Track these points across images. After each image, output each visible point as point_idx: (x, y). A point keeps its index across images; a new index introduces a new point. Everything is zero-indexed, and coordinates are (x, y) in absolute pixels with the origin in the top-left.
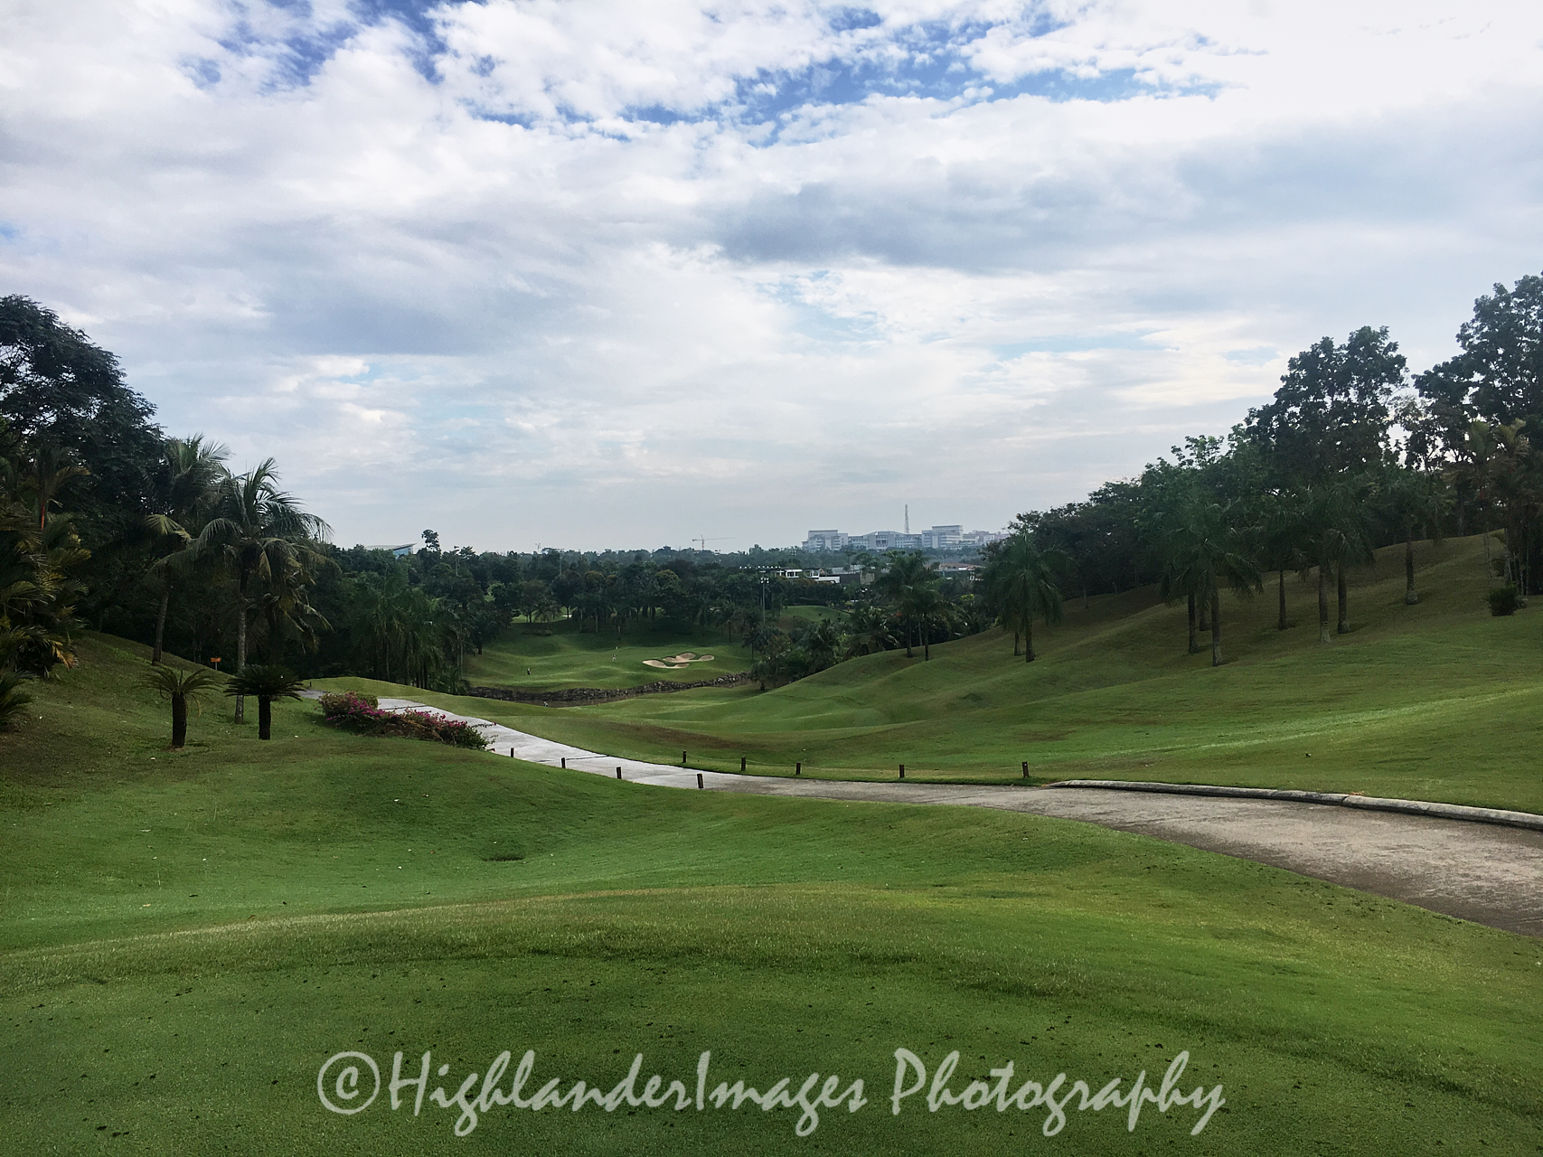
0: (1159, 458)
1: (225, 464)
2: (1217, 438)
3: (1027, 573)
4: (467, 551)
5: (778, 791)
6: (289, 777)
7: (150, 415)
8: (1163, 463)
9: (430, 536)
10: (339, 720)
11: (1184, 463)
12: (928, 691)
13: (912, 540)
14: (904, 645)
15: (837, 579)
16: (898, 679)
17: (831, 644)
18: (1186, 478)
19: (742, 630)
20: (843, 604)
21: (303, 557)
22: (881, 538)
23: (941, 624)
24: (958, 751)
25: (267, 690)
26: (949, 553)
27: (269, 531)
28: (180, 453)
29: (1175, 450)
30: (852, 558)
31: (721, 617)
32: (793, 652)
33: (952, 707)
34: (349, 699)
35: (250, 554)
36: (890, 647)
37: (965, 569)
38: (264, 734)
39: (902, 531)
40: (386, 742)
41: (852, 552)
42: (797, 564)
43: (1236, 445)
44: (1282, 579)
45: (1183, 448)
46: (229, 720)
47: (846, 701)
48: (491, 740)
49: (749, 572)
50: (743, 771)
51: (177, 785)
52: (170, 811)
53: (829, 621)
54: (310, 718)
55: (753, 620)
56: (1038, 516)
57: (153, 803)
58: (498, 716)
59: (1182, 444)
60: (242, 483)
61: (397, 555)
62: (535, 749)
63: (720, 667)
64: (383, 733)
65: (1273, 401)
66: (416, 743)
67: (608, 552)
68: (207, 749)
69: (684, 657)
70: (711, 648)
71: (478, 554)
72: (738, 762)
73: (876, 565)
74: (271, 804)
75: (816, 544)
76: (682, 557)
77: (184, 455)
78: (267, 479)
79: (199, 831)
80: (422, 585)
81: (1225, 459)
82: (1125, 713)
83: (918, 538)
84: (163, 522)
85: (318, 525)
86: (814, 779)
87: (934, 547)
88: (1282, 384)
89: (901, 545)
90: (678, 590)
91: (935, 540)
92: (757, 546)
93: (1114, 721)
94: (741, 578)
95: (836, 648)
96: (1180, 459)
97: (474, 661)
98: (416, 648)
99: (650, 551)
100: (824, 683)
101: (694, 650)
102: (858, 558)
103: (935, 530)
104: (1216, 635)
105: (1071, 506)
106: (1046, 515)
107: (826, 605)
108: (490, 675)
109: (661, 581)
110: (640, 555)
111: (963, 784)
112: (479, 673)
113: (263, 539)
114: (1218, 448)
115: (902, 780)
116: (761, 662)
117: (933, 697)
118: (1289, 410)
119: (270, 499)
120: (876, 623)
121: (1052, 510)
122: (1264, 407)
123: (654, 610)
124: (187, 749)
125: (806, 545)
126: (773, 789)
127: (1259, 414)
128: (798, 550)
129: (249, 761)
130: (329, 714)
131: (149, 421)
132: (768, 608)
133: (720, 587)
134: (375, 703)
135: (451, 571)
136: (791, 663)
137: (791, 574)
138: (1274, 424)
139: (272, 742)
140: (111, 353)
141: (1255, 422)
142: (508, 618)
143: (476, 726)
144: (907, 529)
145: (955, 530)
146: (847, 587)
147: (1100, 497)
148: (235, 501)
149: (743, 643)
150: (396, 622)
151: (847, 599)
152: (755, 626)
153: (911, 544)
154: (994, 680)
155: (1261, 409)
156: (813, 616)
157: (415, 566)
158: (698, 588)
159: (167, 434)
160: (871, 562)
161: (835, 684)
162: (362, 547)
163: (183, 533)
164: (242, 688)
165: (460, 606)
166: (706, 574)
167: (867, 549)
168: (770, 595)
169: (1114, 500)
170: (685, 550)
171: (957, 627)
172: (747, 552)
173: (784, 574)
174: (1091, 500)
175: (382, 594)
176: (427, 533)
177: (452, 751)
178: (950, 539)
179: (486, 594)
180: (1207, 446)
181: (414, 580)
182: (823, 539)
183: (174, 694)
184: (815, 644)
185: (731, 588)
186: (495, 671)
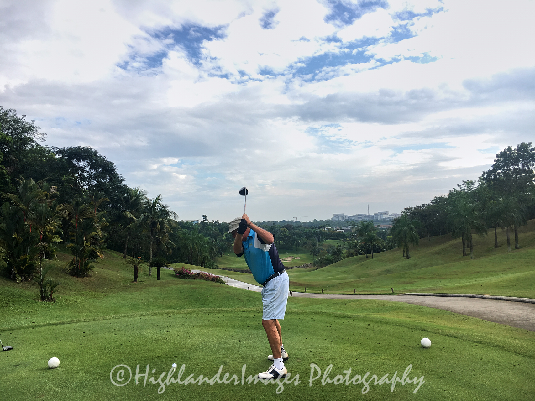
0: (453, 188)
1: (147, 196)
2: (473, 181)
3: (406, 228)
4: (217, 222)
5: (316, 297)
6: (168, 291)
7: (124, 181)
8: (455, 190)
9: (205, 217)
10: (180, 275)
11: (462, 190)
12: (372, 269)
13: (370, 217)
14: (365, 254)
15: (343, 231)
16: (362, 265)
17: (340, 253)
18: (463, 195)
19: (310, 249)
20: (345, 240)
21: (170, 225)
22: (360, 216)
23: (379, 246)
24: (377, 287)
25: (159, 265)
26: (384, 221)
27: (159, 216)
28: (133, 193)
29: (459, 185)
30: (349, 223)
31: (303, 244)
32: (327, 256)
33: (380, 274)
34: (183, 269)
35: (154, 224)
36: (361, 254)
37: (390, 227)
38: (159, 278)
39: (367, 214)
40: (195, 281)
41: (349, 221)
42: (329, 225)
43: (481, 183)
44: (495, 231)
45: (461, 185)
46: (147, 275)
47: (345, 272)
48: (226, 282)
49: (312, 228)
50: (305, 292)
51: (136, 292)
52: (135, 300)
53: (340, 245)
54: (171, 275)
55: (314, 245)
56: (412, 209)
57: (130, 297)
58: (228, 275)
59: (461, 183)
60: (152, 202)
61: (194, 223)
62: (240, 285)
63: (302, 261)
64: (194, 278)
65: (491, 169)
66: (204, 281)
67: (264, 222)
68: (143, 282)
69: (290, 258)
70: (299, 255)
71: (220, 223)
72: (303, 289)
73: (357, 226)
74: (163, 298)
75: (336, 218)
76: (289, 223)
77: (134, 193)
78: (159, 201)
79: (144, 305)
80: (202, 233)
81: (478, 189)
82: (435, 275)
83: (372, 216)
84: (128, 214)
85: (174, 214)
86: (327, 294)
87: (378, 219)
88: (494, 163)
89: (366, 218)
90: (288, 235)
91: (379, 217)
92: (315, 219)
93: (431, 278)
94: (309, 230)
95: (342, 255)
96: (460, 189)
97: (220, 259)
98: (201, 253)
99: (278, 221)
100: (337, 266)
101: (293, 255)
102: (351, 223)
103: (379, 213)
104: (471, 249)
105: (424, 205)
106: (415, 208)
107: (339, 240)
108: (224, 264)
109: (282, 232)
110: (275, 223)
111: (373, 295)
112: (221, 263)
113: (158, 219)
114: (474, 185)
115: (355, 294)
116: (316, 259)
117: (374, 271)
118: (498, 171)
119: (160, 207)
120: (356, 246)
121: (417, 206)
122: (488, 171)
123: (280, 242)
124: (138, 282)
125: (333, 219)
126: (314, 296)
127: (487, 173)
128: (330, 220)
129: (156, 286)
130: (176, 274)
131: (124, 183)
132: (319, 241)
133: (302, 234)
134: (190, 270)
135: (212, 228)
136: (327, 260)
137: (327, 229)
138: (492, 176)
139: (161, 281)
140: (113, 163)
141: (485, 176)
142: (230, 244)
143: (222, 277)
144: (369, 213)
145: (386, 213)
146: (347, 233)
147: (434, 202)
148: (150, 207)
149: (310, 253)
150: (195, 245)
151: (347, 238)
152: (314, 247)
153: (370, 218)
154: (394, 265)
155: (487, 171)
156: (334, 243)
157: (200, 227)
158: (295, 234)
159: (129, 187)
160: (355, 225)
161: (341, 267)
162: (182, 221)
163: (133, 217)
164: (152, 265)
165: (215, 240)
166: (297, 229)
167: (355, 220)
168: (319, 237)
169: (439, 202)
170: (290, 221)
171: (385, 247)
172: (312, 221)
173: (325, 229)
174: (431, 203)
175: (191, 236)
176: (204, 216)
177: (215, 284)
178: (384, 216)
179: (223, 236)
180: (470, 184)
181: (200, 232)
182: (339, 216)
183: (135, 266)
184: (335, 253)
185: (306, 234)
186: (226, 262)
